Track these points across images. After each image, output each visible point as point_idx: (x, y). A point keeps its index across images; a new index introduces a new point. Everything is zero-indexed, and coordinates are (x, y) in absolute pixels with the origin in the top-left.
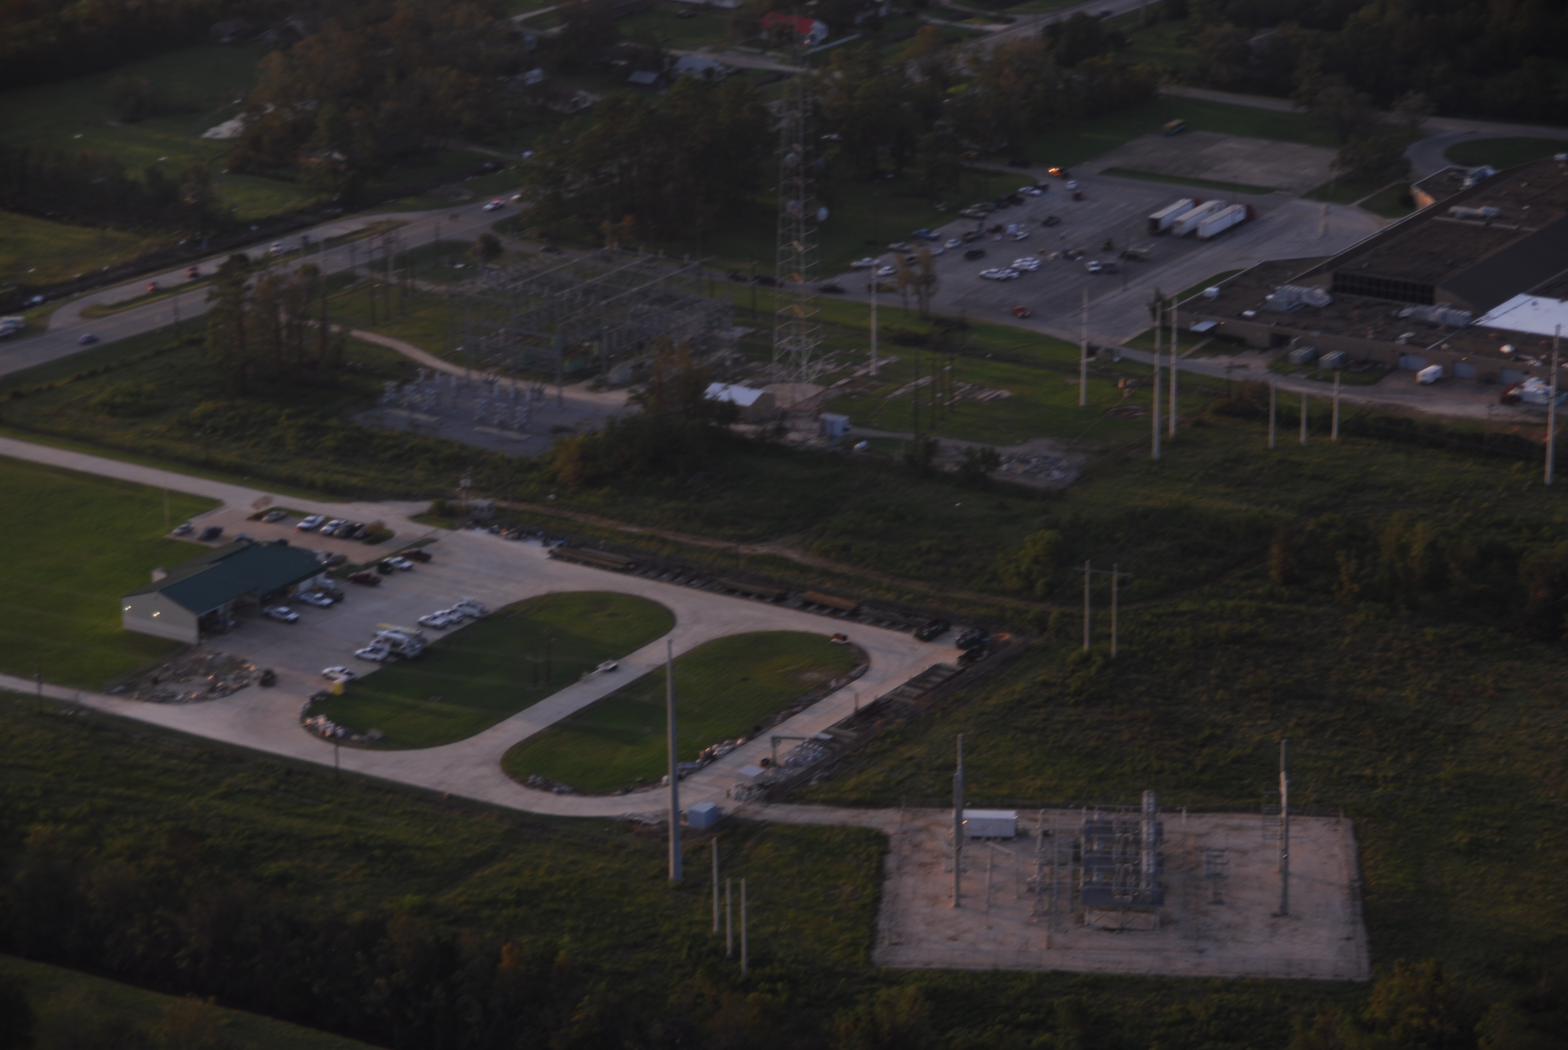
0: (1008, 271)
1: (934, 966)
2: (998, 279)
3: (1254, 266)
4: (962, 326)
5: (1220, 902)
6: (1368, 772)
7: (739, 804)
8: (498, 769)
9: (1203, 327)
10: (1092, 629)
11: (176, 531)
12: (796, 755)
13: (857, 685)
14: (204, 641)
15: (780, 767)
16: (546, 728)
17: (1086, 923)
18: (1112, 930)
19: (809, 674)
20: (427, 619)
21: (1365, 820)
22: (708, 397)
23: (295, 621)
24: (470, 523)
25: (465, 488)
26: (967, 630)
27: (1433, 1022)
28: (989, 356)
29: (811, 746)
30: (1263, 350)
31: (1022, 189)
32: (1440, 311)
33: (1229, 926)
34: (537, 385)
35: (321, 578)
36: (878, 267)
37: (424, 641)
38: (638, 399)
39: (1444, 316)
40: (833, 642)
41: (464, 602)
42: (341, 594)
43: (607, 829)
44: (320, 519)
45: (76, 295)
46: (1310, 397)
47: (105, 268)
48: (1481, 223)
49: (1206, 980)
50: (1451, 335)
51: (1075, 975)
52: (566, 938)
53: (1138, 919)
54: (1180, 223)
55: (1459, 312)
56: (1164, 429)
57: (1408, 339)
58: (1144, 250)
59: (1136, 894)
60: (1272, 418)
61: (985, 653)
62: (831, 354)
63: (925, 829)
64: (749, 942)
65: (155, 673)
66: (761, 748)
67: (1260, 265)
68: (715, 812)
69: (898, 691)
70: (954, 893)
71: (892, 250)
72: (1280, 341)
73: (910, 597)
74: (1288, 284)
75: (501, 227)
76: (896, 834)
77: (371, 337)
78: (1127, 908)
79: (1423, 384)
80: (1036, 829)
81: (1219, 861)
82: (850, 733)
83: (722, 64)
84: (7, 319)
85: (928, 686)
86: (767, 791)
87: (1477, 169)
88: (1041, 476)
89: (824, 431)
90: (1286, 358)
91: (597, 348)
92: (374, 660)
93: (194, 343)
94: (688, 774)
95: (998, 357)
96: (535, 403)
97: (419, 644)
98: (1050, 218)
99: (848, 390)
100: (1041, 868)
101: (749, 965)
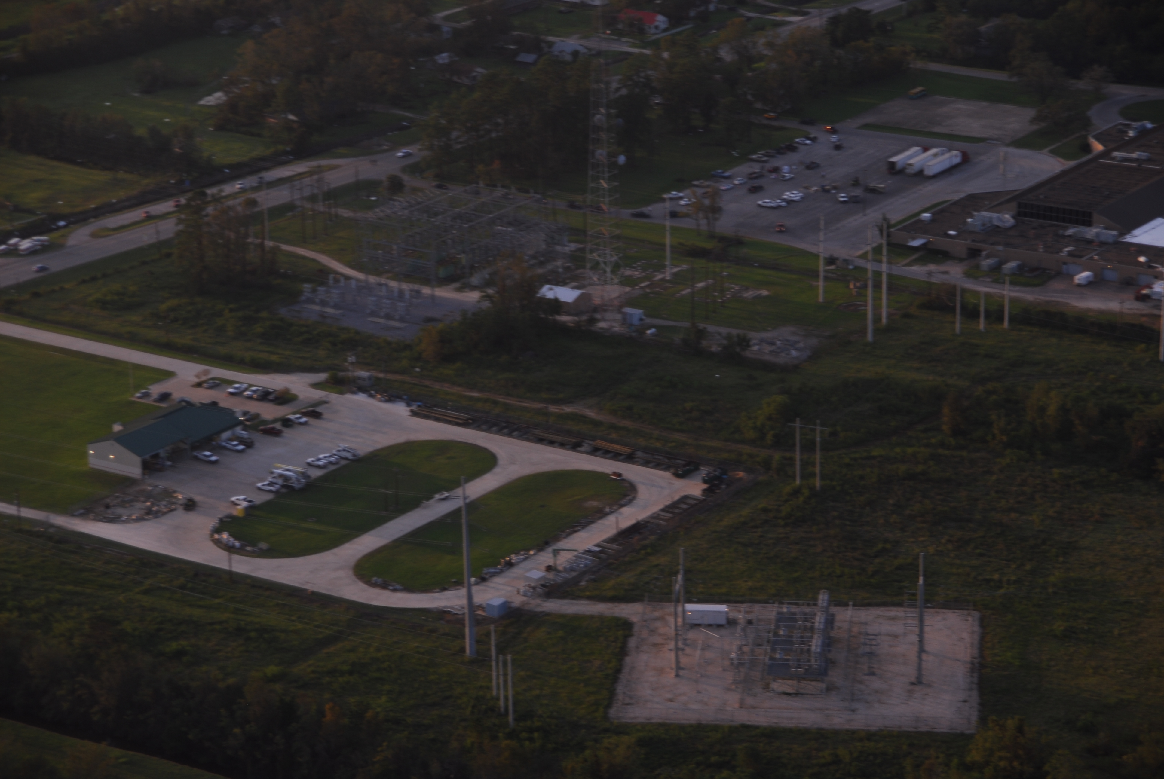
0: (779, 201)
1: (653, 721)
2: (771, 207)
4: (739, 242)
5: (873, 674)
6: (996, 576)
7: (525, 599)
8: (351, 573)
9: (916, 243)
10: (802, 469)
11: (138, 395)
12: (572, 563)
13: (625, 510)
14: (146, 477)
15: (559, 571)
16: (390, 542)
17: (771, 689)
18: (789, 694)
19: (590, 502)
20: (313, 461)
21: (990, 612)
22: (539, 296)
23: (215, 462)
24: (355, 389)
25: (352, 363)
26: (711, 469)
27: (1016, 764)
28: (756, 265)
29: (584, 556)
30: (961, 260)
31: (797, 140)
32: (1095, 230)
33: (877, 692)
34: (416, 287)
35: (238, 430)
36: (681, 198)
37: (309, 477)
38: (488, 297)
39: (1098, 235)
40: (612, 478)
41: (342, 448)
42: (253, 442)
44: (245, 386)
46: (988, 295)
47: (114, 201)
48: (1135, 165)
49: (853, 732)
50: (1101, 249)
51: (757, 727)
52: (383, 699)
53: (810, 686)
54: (911, 165)
55: (1109, 232)
56: (877, 319)
57: (1068, 251)
58: (882, 186)
59: (807, 667)
60: (958, 311)
61: (723, 486)
62: (638, 263)
63: (661, 618)
64: (515, 703)
65: (108, 501)
66: (546, 558)
67: (965, 197)
68: (506, 606)
70: (674, 666)
71: (694, 186)
72: (974, 253)
73: (673, 444)
74: (984, 210)
75: (404, 169)
76: (639, 622)
78: (800, 678)
79: (1079, 285)
80: (740, 617)
81: (874, 643)
82: (615, 546)
83: (586, 48)
84: (35, 238)
85: (677, 511)
86: (546, 590)
87: (1139, 124)
88: (783, 354)
89: (625, 320)
90: (977, 267)
91: (463, 258)
92: (271, 491)
93: (169, 255)
94: (491, 577)
95: (763, 266)
96: (414, 300)
97: (304, 479)
98: (813, 163)
99: (648, 290)
100: (740, 648)
101: (515, 720)
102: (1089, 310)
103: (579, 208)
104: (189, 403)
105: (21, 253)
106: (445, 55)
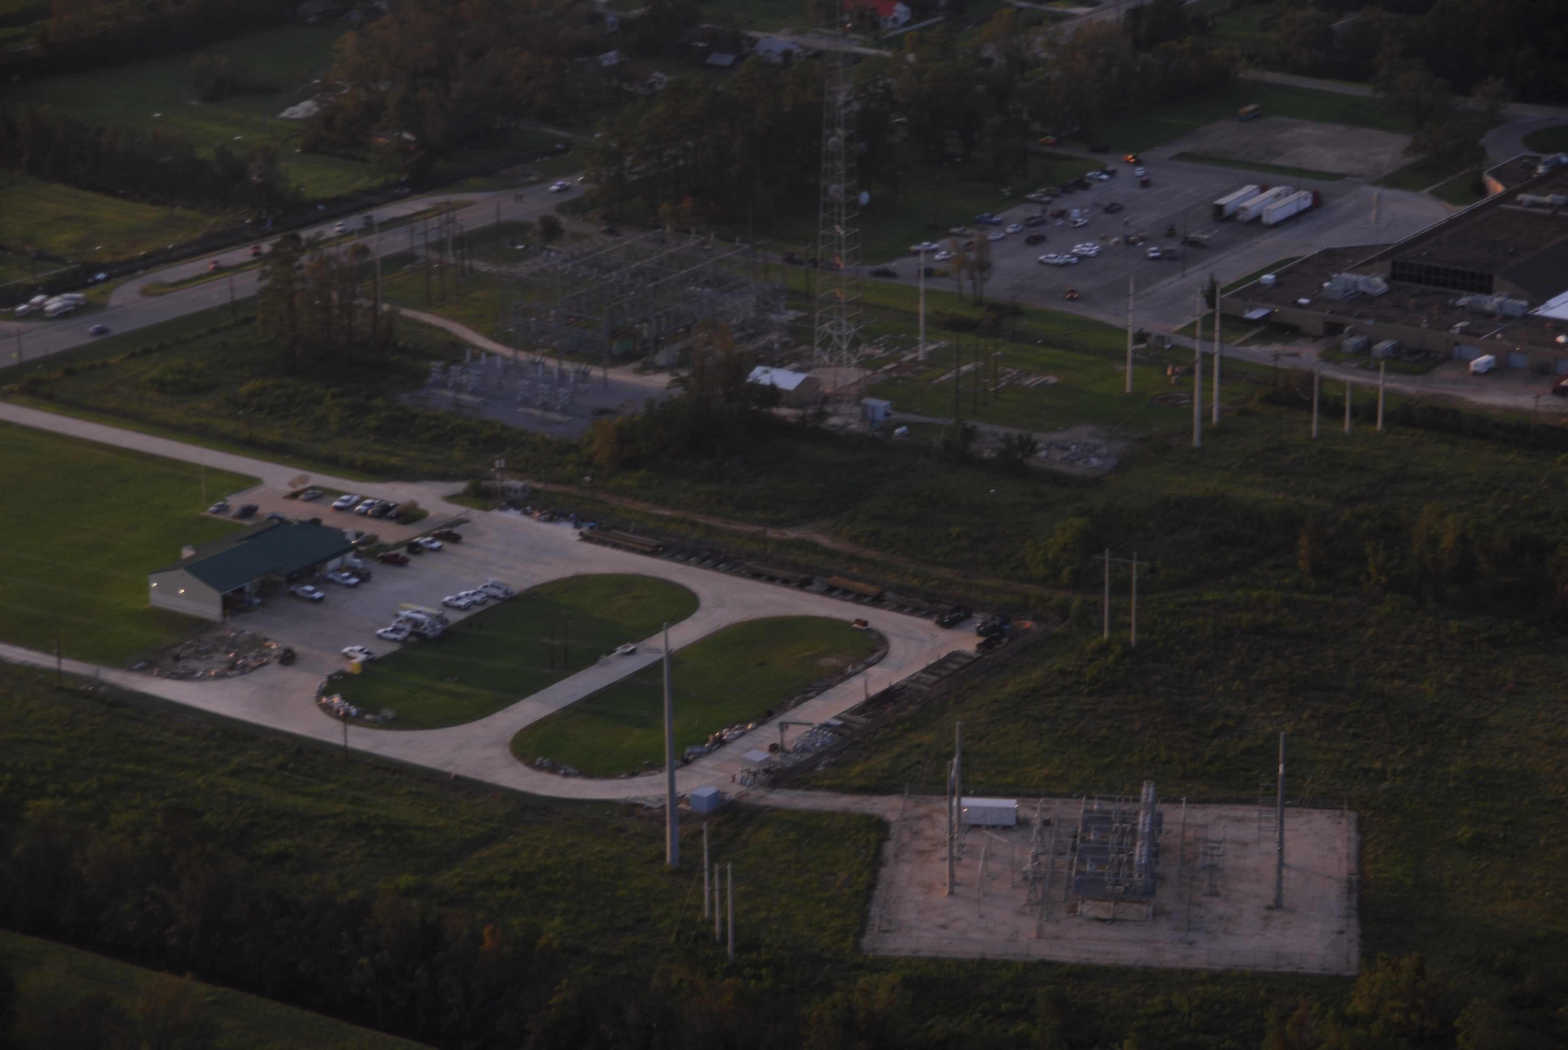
0: (1067, 256)
1: (922, 954)
2: (1057, 265)
3: (1315, 253)
4: (1015, 311)
5: (1215, 894)
6: (1378, 765)
7: (743, 788)
8: (507, 751)
9: (1256, 314)
10: (1112, 618)
11: (212, 508)
12: (805, 740)
13: (874, 671)
14: (228, 619)
15: (788, 752)
16: (558, 710)
17: (1078, 913)
18: (1103, 921)
19: (827, 659)
20: (451, 600)
21: (1371, 813)
22: (749, 380)
23: (320, 600)
24: (504, 503)
25: (500, 469)
26: (989, 617)
27: (1414, 1017)
28: (1039, 342)
29: (820, 731)
30: (1316, 338)
31: (1090, 174)
32: (1497, 300)
33: (1221, 918)
34: (583, 367)
35: (350, 558)
36: (935, 251)
37: (446, 621)
38: (681, 381)
39: (1501, 305)
40: (854, 628)
41: (489, 584)
42: (369, 574)
43: (608, 812)
44: (356, 498)
45: (141, 272)
46: (1355, 386)
47: (170, 246)
48: (1548, 212)
49: (1192, 972)
50: (1506, 325)
51: (1062, 964)
52: (558, 921)
53: (1131, 910)
54: (1244, 209)
55: (1516, 302)
56: (1206, 416)
57: (1461, 328)
58: (1206, 237)
59: (1128, 884)
60: (1315, 407)
61: (1005, 640)
62: (881, 338)
63: (928, 816)
64: (736, 929)
65: (177, 650)
66: (769, 733)
67: (1320, 253)
68: (717, 797)
69: (914, 678)
70: (947, 881)
71: (953, 234)
72: (1333, 329)
73: (935, 583)
74: (1346, 271)
75: (561, 208)
76: (897, 821)
77: (425, 317)
78: (1119, 899)
79: (1476, 374)
80: (1036, 816)
81: (1216, 852)
82: (862, 719)
83: (801, 46)
84: (66, 295)
85: (943, 672)
86: (771, 776)
87: (1552, 156)
88: (1079, 463)
89: (866, 415)
90: (1339, 347)
91: (646, 331)
92: (395, 640)
93: (246, 321)
94: (696, 758)
95: (1049, 343)
96: (580, 385)
97: (440, 624)
98: (1113, 204)
99: (894, 375)
100: (1036, 857)
101: (736, 950)
102: (1491, 407)
103: (800, 263)
104: (282, 520)
105: (49, 315)
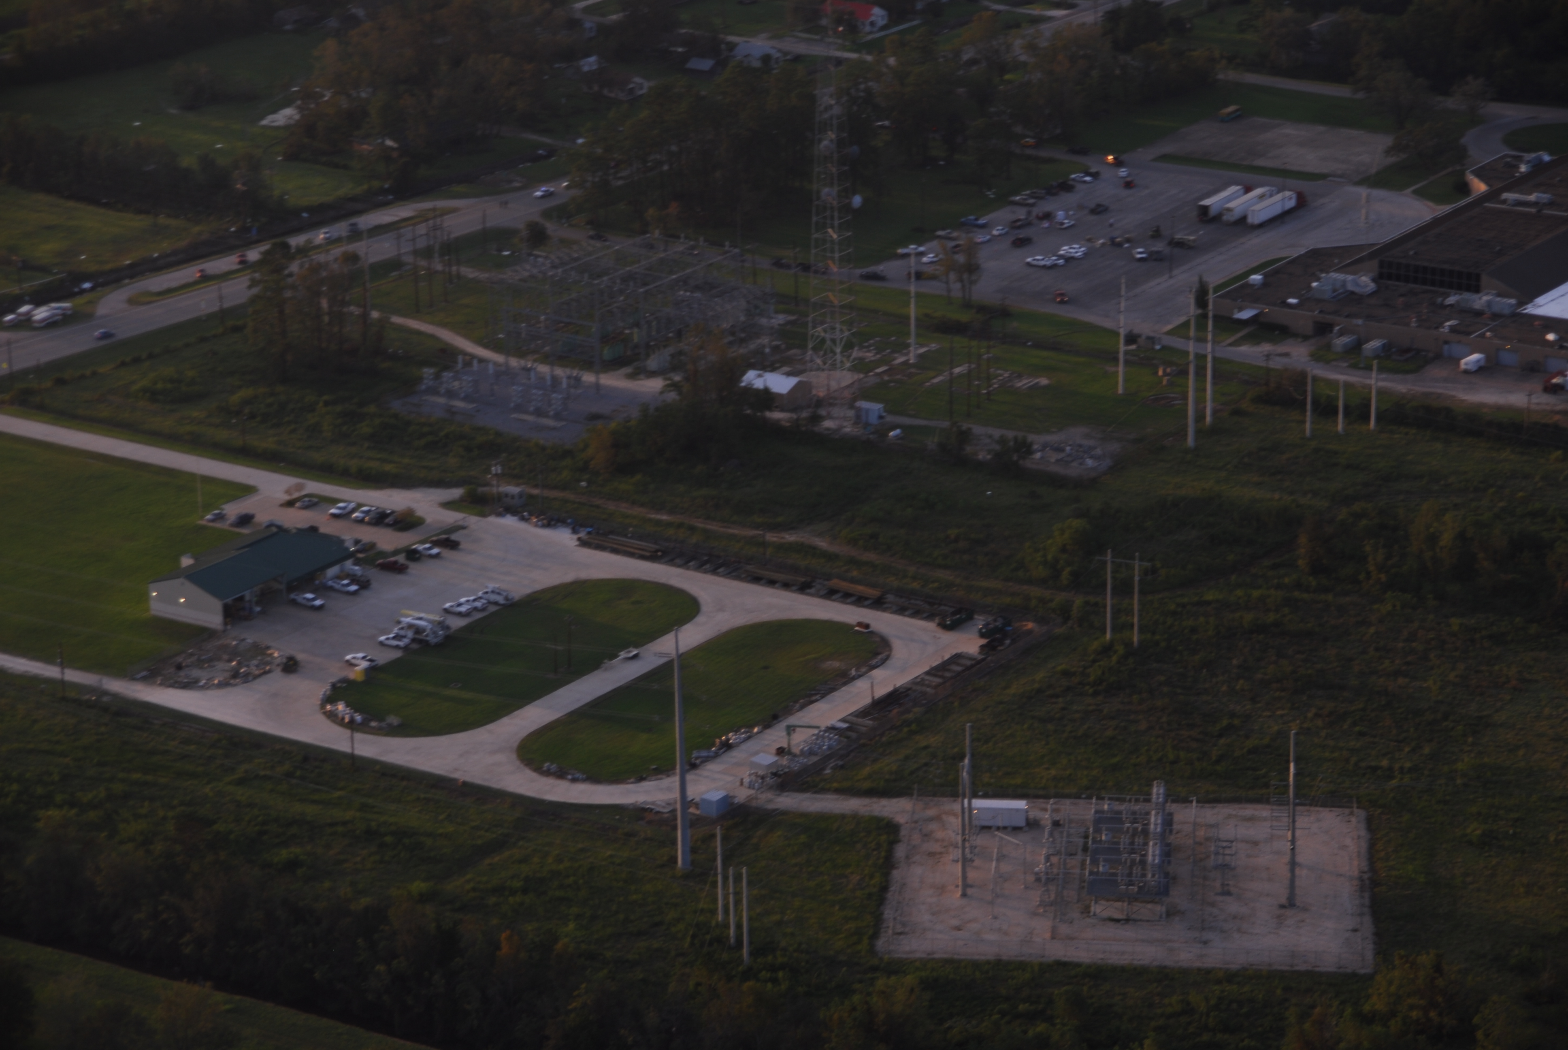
0: (1054, 258)
1: (937, 956)
2: (1044, 267)
3: (1302, 253)
4: (1005, 313)
5: (1229, 893)
6: (1385, 763)
7: (752, 792)
8: (514, 756)
9: (1246, 314)
10: (1114, 618)
11: (209, 517)
12: (812, 743)
13: (877, 673)
14: (229, 627)
15: (795, 756)
16: (564, 716)
17: (1091, 914)
18: (1117, 921)
19: (830, 662)
20: (452, 606)
21: (1379, 811)
22: (743, 385)
23: (321, 607)
24: (501, 510)
25: (496, 475)
26: (990, 619)
27: (1432, 1014)
28: (1030, 343)
29: (827, 734)
30: (1306, 338)
31: (1073, 176)
32: (1485, 298)
33: (1235, 917)
34: (575, 373)
35: (349, 565)
36: (922, 254)
37: (448, 628)
38: (674, 386)
39: (1489, 304)
40: (856, 630)
41: (489, 590)
42: (368, 581)
43: (617, 817)
44: (352, 505)
45: (127, 281)
46: (1348, 385)
47: (156, 255)
48: (1533, 210)
49: (1208, 971)
50: (1495, 323)
51: (1078, 965)
52: (572, 926)
53: (1144, 910)
54: (1229, 210)
55: (1504, 300)
56: (1200, 417)
57: (1451, 326)
58: (1192, 238)
59: (1142, 884)
60: (1309, 407)
61: (1008, 642)
62: (872, 342)
63: (938, 818)
64: (751, 932)
65: (180, 659)
66: (776, 736)
67: (1306, 253)
68: (727, 800)
69: (918, 680)
70: (960, 883)
71: (938, 237)
72: (1323, 329)
73: (936, 585)
74: (1333, 271)
75: (547, 214)
76: (907, 823)
77: (415, 324)
78: (1132, 899)
79: (1466, 372)
80: (1046, 818)
81: (1227, 851)
82: (868, 722)
83: (780, 51)
84: (54, 305)
85: (948, 674)
86: (780, 780)
87: (1533, 155)
88: (1074, 464)
89: (859, 418)
90: (1328, 347)
91: (637, 336)
92: (397, 647)
93: (237, 329)
94: (702, 762)
95: (1039, 345)
96: (572, 391)
97: (442, 630)
98: (1099, 206)
99: (886, 378)
100: (1048, 858)
101: (751, 954)
102: (1482, 405)
103: (788, 267)
104: (280, 528)
105: (36, 325)
106: (592, 59)
